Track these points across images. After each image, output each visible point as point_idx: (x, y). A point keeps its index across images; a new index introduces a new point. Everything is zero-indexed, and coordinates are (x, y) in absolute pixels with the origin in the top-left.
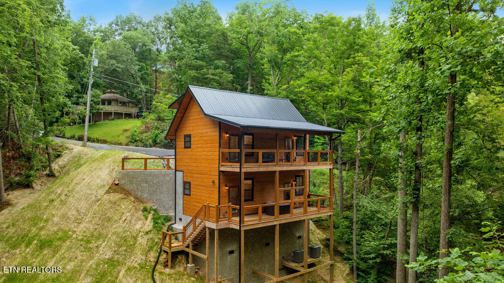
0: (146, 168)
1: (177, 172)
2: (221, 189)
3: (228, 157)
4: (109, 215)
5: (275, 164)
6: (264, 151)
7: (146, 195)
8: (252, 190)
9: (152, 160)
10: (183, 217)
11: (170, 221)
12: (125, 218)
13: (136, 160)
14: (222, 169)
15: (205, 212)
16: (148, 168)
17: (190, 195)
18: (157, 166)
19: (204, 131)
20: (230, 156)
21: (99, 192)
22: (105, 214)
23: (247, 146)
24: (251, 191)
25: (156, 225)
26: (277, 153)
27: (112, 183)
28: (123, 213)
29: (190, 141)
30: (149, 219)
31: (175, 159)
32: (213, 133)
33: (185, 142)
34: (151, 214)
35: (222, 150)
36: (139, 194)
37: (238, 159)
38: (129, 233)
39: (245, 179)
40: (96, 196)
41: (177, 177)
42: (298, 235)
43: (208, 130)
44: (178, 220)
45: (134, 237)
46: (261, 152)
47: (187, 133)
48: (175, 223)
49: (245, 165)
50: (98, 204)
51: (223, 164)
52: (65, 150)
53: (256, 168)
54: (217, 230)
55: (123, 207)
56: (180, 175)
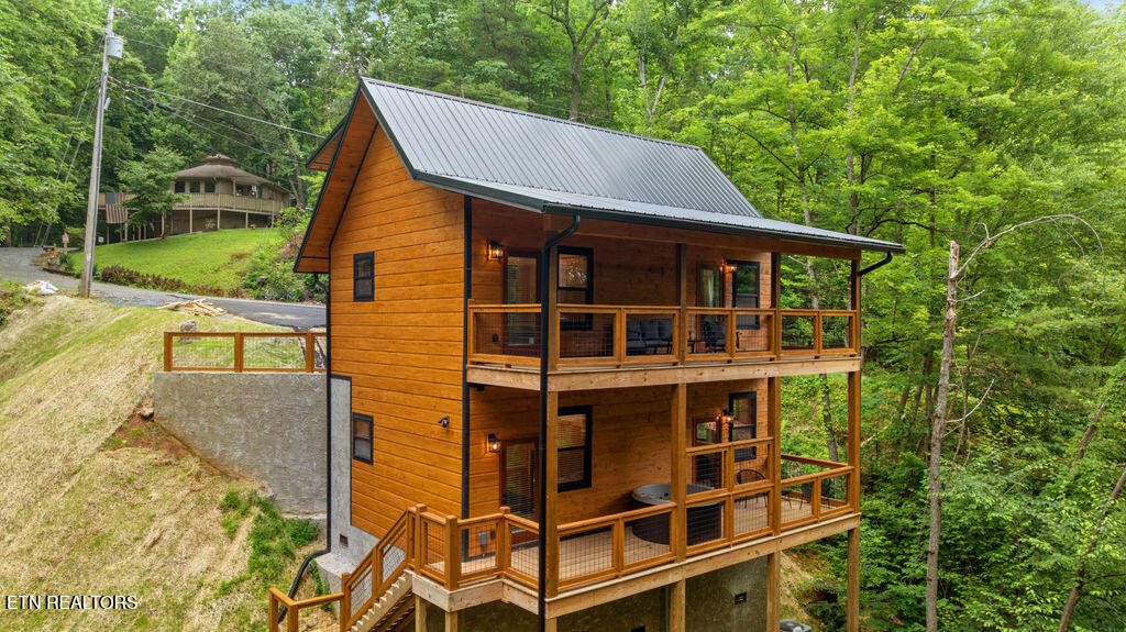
0: (239, 366)
1: (333, 381)
2: (472, 449)
3: (498, 330)
4: (97, 526)
5: (673, 358)
6: (636, 310)
7: (239, 454)
8: (587, 448)
9: (270, 340)
10: (353, 534)
11: (312, 539)
12: (157, 534)
13: (219, 339)
14: (476, 377)
15: (413, 539)
16: (246, 365)
17: (370, 462)
18: (284, 359)
19: (415, 238)
20: (505, 328)
21: (80, 444)
22: (88, 523)
23: (570, 293)
24: (582, 452)
25: (263, 559)
26: (682, 320)
27: (130, 412)
28: (152, 519)
29: (372, 277)
30: (242, 536)
31: (328, 335)
32: (447, 245)
33: (356, 280)
34: (251, 519)
35: (475, 307)
36: (219, 448)
37: (537, 341)
38: (159, 592)
39: (563, 411)
40: (67, 460)
41: (333, 399)
42: (735, 591)
43: (432, 234)
44: (335, 540)
45: (175, 606)
46: (621, 315)
47: (360, 249)
48: (328, 550)
49: (563, 366)
50: (68, 485)
51: (480, 357)
52: (20, 308)
53: (602, 377)
54: (451, 613)
55: (155, 495)
56: (340, 389)
